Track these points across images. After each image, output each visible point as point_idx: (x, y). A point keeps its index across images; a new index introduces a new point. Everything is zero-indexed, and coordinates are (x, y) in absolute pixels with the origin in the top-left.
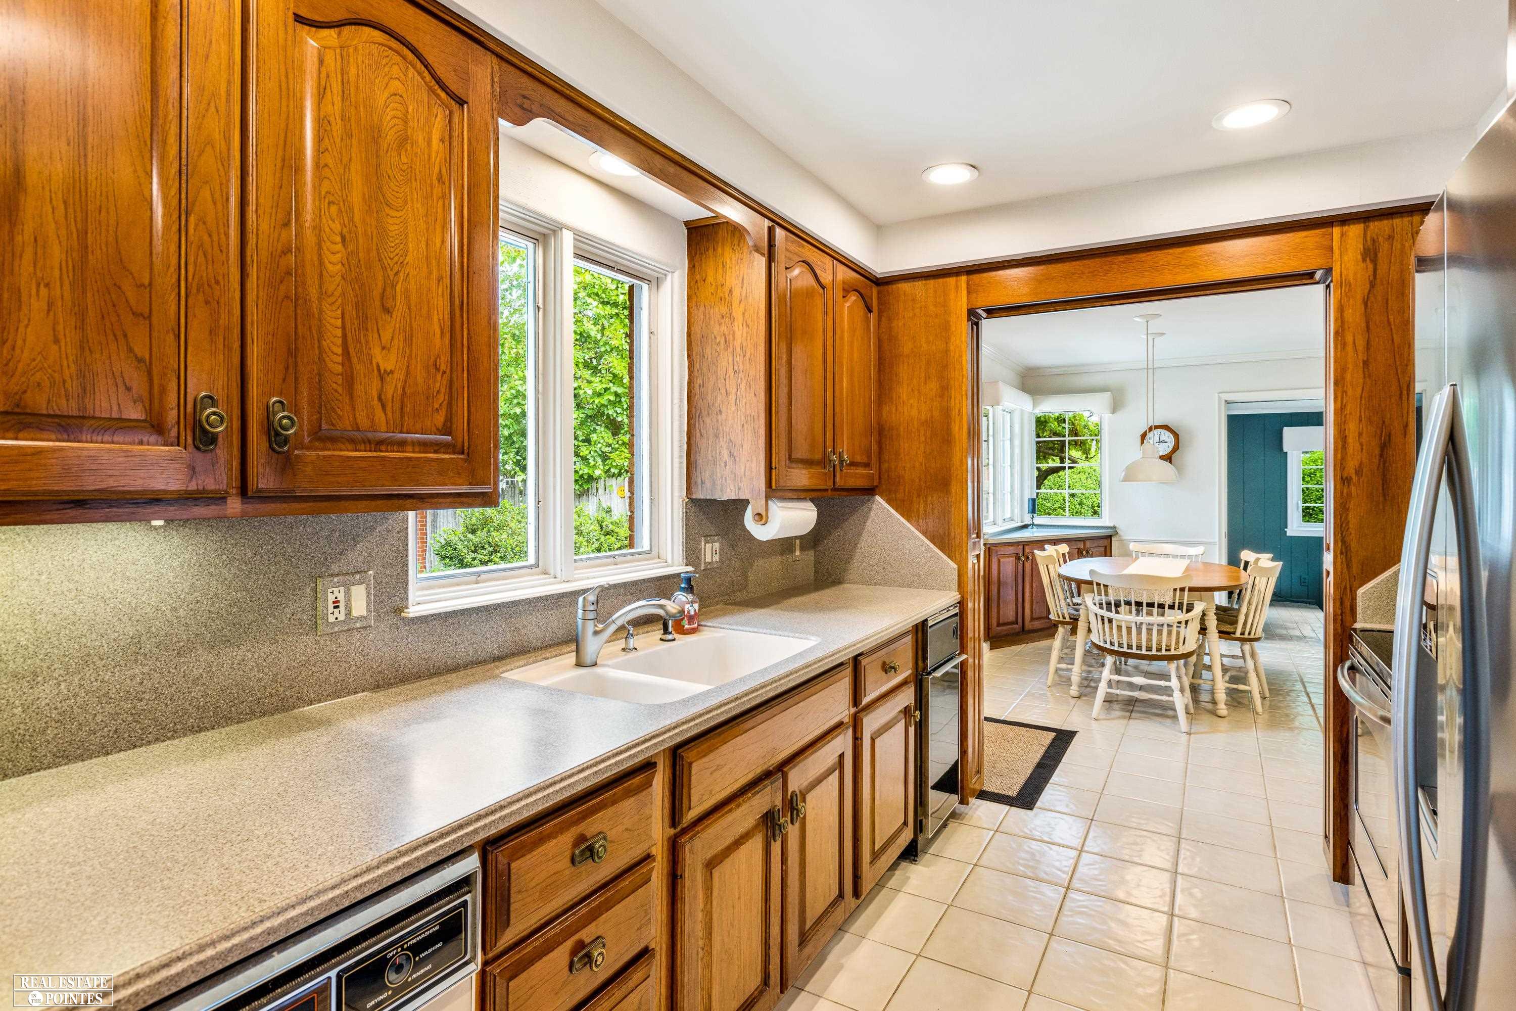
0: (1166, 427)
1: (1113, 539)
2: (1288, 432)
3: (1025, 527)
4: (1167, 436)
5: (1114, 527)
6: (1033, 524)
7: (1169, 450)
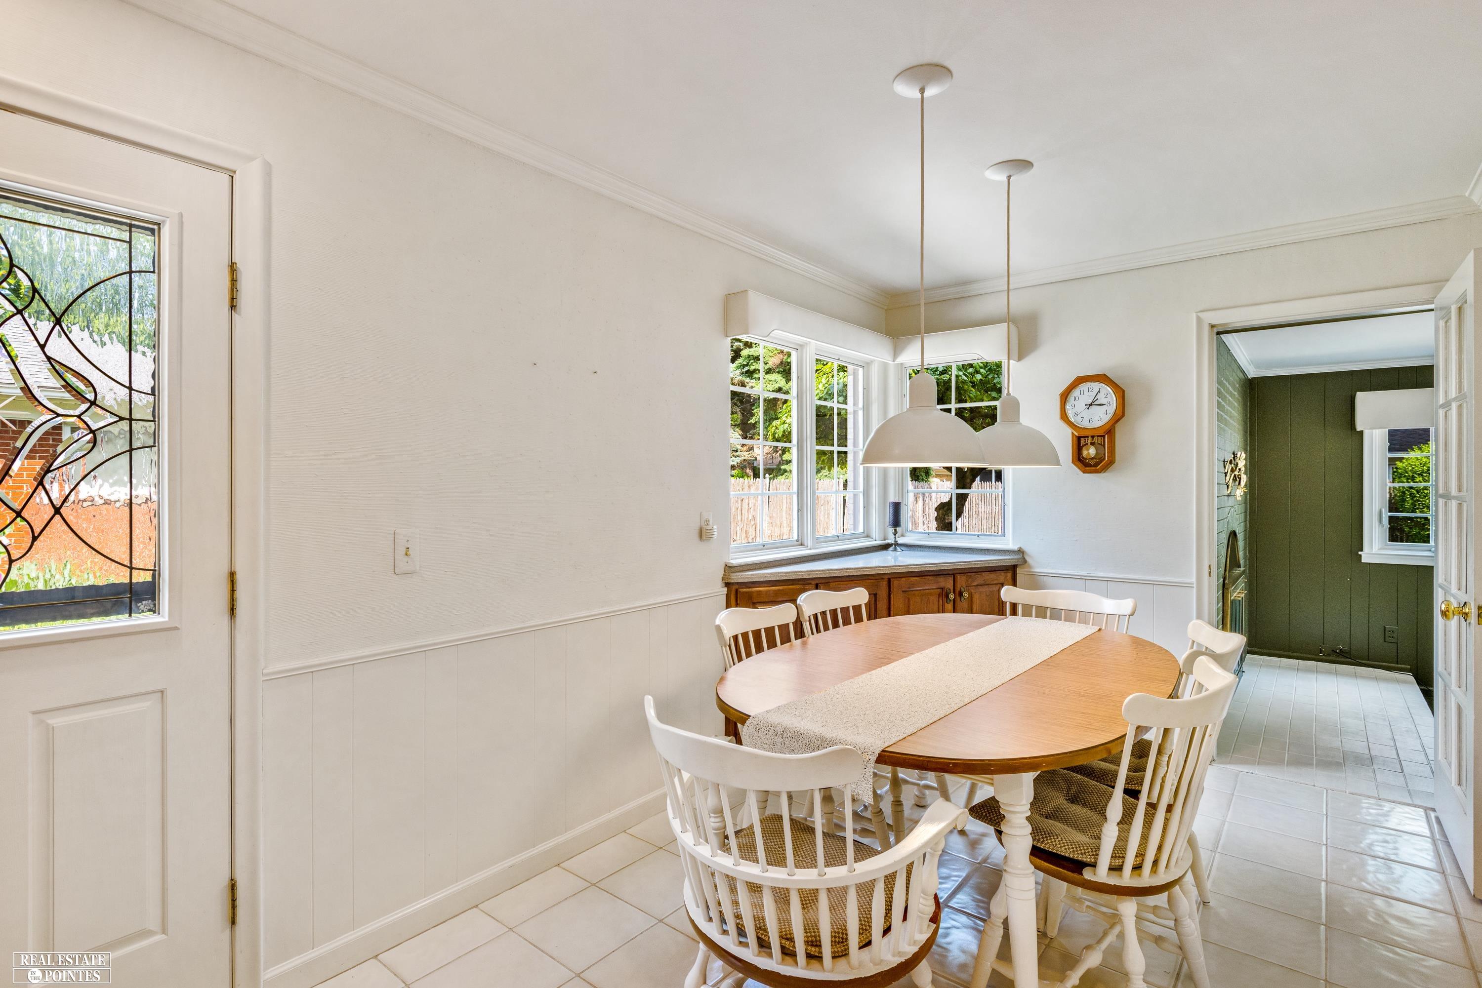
0: (1102, 378)
1: (1019, 571)
2: (1362, 398)
3: (886, 547)
4: (1108, 395)
5: (1020, 551)
6: (896, 544)
7: (1106, 418)
